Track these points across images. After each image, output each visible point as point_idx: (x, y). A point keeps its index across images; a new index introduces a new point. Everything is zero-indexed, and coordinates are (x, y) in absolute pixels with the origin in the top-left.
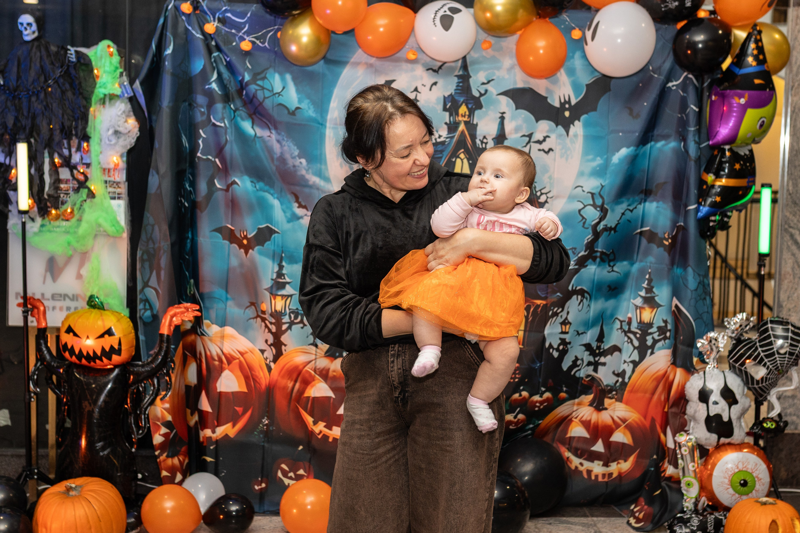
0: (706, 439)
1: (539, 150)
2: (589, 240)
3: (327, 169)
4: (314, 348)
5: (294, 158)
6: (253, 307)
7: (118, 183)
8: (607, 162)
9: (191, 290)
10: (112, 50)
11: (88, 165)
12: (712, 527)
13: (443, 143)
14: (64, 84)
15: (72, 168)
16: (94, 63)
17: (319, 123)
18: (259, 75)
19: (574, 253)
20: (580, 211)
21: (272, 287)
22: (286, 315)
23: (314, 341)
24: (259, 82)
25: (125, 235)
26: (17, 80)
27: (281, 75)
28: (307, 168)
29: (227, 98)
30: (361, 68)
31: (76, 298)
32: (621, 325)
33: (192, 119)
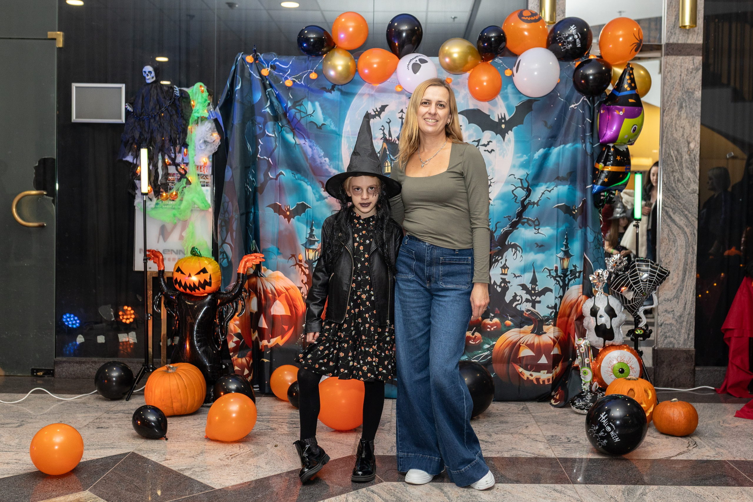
0: (596, 342)
1: (485, 151)
2: (519, 211)
3: (343, 165)
5: (320, 157)
6: (293, 258)
7: (206, 176)
8: (531, 158)
9: (253, 246)
10: (203, 88)
11: (187, 164)
14: (172, 111)
15: (177, 165)
16: (191, 97)
17: (337, 134)
18: (297, 103)
19: (509, 220)
20: (513, 191)
21: (306, 243)
24: (298, 108)
25: (211, 210)
26: (142, 109)
27: (312, 102)
28: (328, 163)
29: (276, 118)
30: (365, 98)
31: (179, 252)
32: (550, 273)
33: (254, 132)
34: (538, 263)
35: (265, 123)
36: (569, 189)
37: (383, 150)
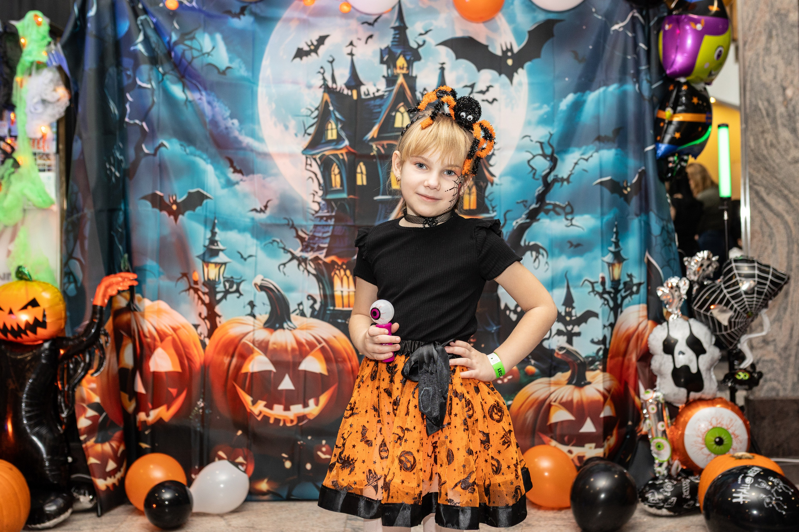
0: (674, 394)
1: (483, 101)
2: (540, 192)
3: (260, 130)
4: (251, 319)
5: (225, 119)
6: (185, 278)
7: (47, 155)
8: (555, 109)
9: (124, 262)
10: (40, 20)
11: (15, 137)
12: (688, 492)
13: (381, 97)
16: (20, 34)
17: (250, 82)
18: (186, 35)
19: (525, 206)
20: (529, 161)
21: (204, 254)
22: (220, 283)
23: (252, 312)
24: (188, 43)
27: (211, 34)
28: (239, 129)
29: (154, 61)
30: (293, 25)
31: (7, 276)
32: (593, 287)
33: (120, 82)
34: (574, 272)
35: (136, 68)
36: (617, 154)
37: (324, 104)
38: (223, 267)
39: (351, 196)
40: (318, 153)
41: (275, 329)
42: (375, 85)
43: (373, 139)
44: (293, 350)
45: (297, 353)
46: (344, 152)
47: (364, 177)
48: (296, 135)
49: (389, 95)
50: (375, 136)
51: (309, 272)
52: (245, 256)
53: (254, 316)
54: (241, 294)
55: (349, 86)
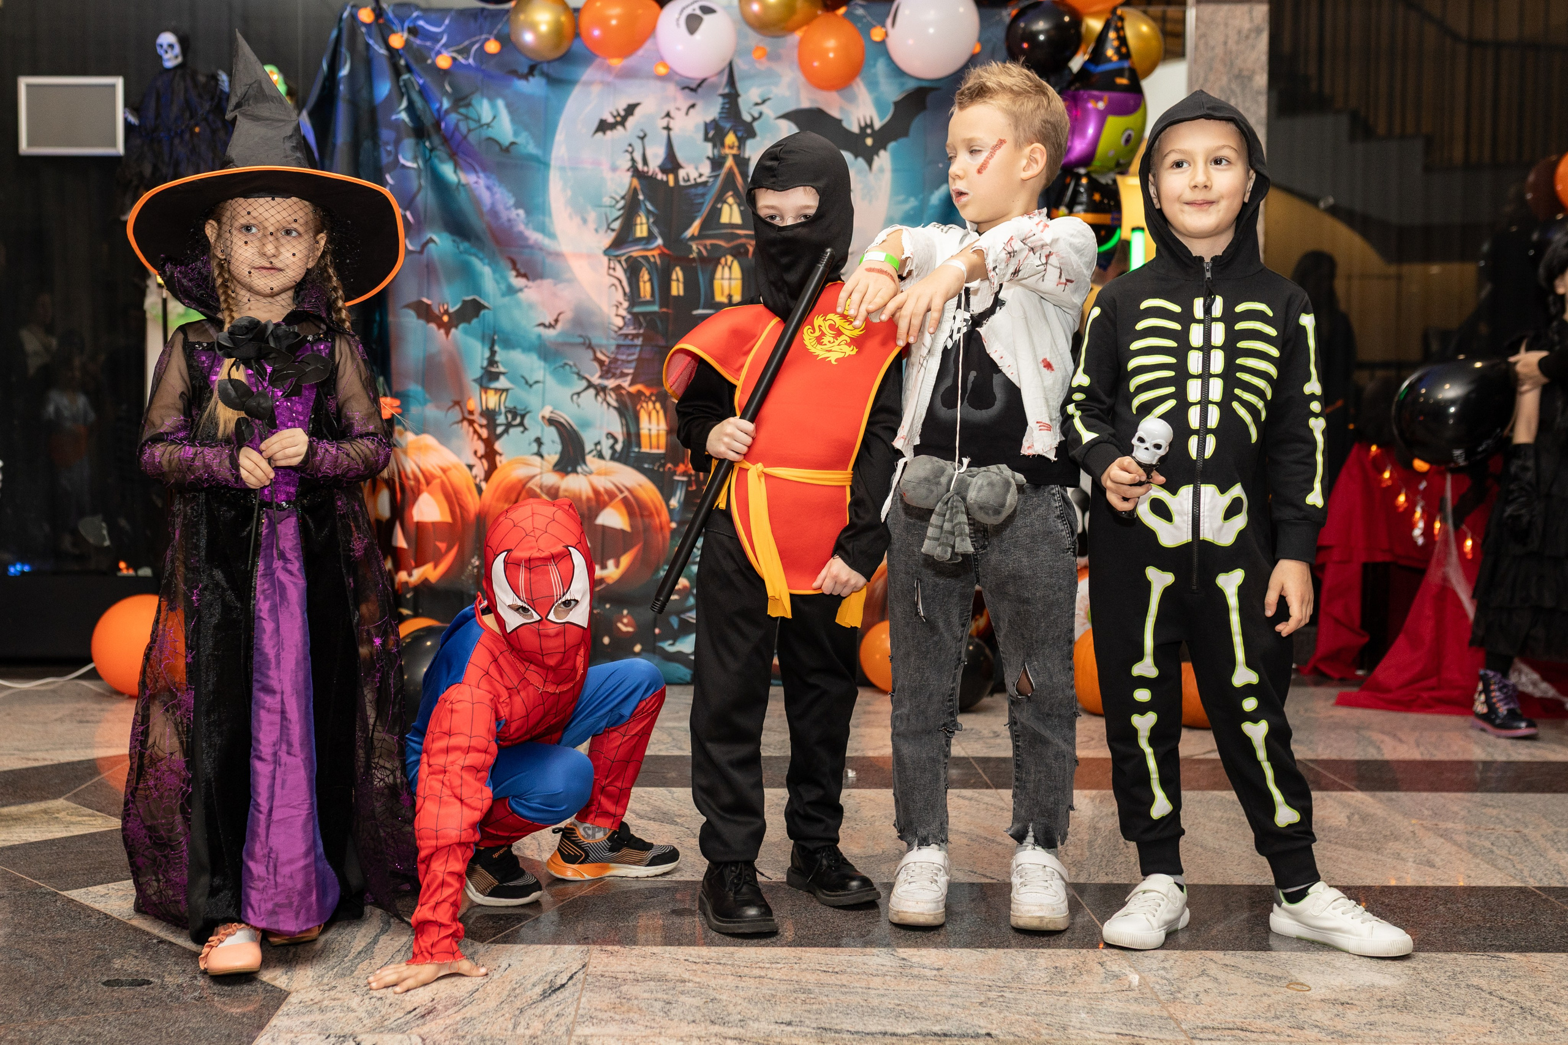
4: (538, 459)
5: (508, 209)
6: (457, 407)
8: (924, 203)
13: (705, 184)
17: (541, 162)
18: (461, 100)
21: (481, 378)
22: (500, 414)
23: (538, 450)
24: (463, 110)
27: (491, 100)
28: (525, 221)
29: (420, 132)
30: (596, 89)
33: (377, 160)
35: (397, 143)
37: (631, 192)
38: (504, 395)
39: (664, 310)
40: (623, 254)
41: (567, 473)
42: (697, 169)
43: (693, 238)
44: (589, 499)
45: (594, 503)
46: (656, 253)
47: (681, 286)
48: (597, 231)
49: (715, 181)
50: (696, 233)
51: (609, 404)
52: (531, 382)
53: (542, 456)
54: (526, 429)
55: (664, 169)
